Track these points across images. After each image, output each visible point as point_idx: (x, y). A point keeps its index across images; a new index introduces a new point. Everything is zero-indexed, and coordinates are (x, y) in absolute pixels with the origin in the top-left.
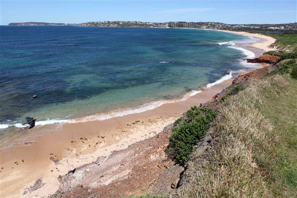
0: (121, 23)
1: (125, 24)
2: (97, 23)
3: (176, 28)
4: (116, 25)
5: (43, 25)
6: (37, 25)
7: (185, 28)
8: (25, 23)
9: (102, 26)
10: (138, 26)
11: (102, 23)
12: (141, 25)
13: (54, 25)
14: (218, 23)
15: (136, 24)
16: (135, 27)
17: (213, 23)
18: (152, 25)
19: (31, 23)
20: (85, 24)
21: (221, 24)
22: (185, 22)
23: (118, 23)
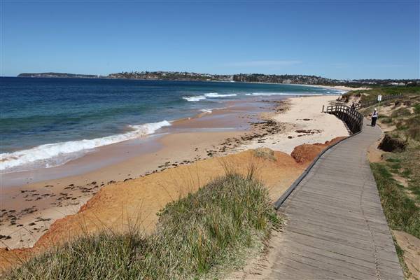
0: (164, 75)
1: (169, 75)
2: (131, 74)
3: (245, 82)
4: (156, 77)
5: (66, 76)
6: (57, 76)
7: (260, 83)
8: (42, 74)
9: (136, 78)
10: (189, 79)
11: (138, 74)
12: (193, 77)
13: (81, 77)
14: (314, 76)
15: (186, 75)
16: (184, 80)
17: (305, 76)
18: (209, 78)
19: (50, 74)
20: (114, 75)
21: (317, 78)
22: (263, 75)
23: (159, 74)
